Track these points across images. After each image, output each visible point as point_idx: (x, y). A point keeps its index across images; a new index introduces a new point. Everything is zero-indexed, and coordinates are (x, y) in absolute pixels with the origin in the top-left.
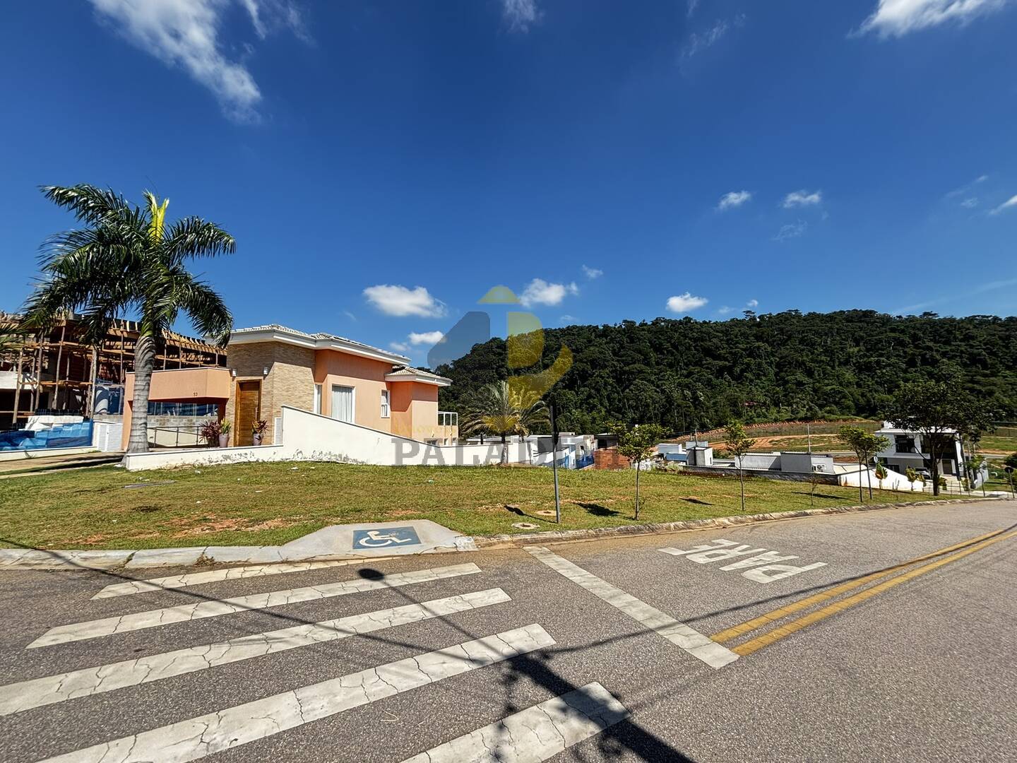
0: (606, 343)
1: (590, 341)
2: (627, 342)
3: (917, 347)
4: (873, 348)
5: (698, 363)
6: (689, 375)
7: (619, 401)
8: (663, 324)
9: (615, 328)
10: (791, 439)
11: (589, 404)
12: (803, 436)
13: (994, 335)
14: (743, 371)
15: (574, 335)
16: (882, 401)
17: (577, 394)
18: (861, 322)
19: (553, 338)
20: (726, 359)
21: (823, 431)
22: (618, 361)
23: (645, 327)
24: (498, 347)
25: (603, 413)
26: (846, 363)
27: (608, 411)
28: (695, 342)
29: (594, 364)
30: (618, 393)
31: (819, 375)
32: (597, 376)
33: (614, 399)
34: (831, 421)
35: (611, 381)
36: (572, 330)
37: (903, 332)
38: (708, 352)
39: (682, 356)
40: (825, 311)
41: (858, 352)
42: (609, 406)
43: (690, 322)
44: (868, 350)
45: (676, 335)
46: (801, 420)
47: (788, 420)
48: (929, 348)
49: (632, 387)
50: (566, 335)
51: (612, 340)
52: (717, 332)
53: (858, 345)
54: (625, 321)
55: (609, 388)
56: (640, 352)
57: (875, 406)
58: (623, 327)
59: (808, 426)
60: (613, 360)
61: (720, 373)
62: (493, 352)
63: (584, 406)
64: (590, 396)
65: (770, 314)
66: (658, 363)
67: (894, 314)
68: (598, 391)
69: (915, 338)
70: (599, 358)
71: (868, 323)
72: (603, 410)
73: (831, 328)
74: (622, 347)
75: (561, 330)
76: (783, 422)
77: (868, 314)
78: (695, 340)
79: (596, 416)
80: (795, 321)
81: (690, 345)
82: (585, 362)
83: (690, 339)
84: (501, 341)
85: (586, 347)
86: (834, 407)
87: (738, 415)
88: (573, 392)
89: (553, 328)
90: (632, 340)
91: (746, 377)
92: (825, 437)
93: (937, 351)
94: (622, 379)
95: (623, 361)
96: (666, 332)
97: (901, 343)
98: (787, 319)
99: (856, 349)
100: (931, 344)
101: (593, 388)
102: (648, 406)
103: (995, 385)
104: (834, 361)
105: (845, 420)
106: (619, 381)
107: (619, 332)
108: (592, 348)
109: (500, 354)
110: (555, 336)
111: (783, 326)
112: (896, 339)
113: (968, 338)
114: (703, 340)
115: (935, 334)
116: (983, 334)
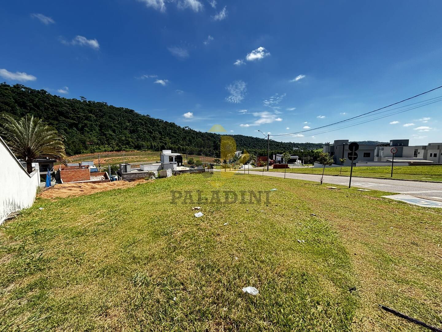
3: (146, 126)
10: (113, 159)
12: (118, 158)
14: (83, 127)
16: (143, 144)
18: (130, 114)
20: (74, 120)
21: (125, 155)
26: (126, 129)
31: (117, 132)
34: (127, 151)
37: (143, 120)
38: (61, 114)
40: (117, 106)
41: (129, 125)
44: (133, 125)
46: (116, 151)
47: (111, 151)
48: (149, 127)
52: (66, 104)
53: (129, 123)
57: (140, 146)
59: (119, 153)
61: (71, 126)
65: (94, 101)
69: (146, 123)
71: (132, 115)
73: (121, 114)
76: (108, 152)
78: (52, 105)
80: (106, 107)
81: (48, 108)
83: (48, 104)
86: (127, 146)
87: (86, 148)
91: (85, 130)
92: (126, 158)
93: (151, 128)
97: (142, 124)
98: (102, 106)
99: (129, 124)
100: (149, 126)
104: (122, 128)
105: (131, 151)
111: (101, 108)
112: (141, 122)
113: (158, 126)
114: (57, 106)
115: (150, 123)
116: (161, 125)
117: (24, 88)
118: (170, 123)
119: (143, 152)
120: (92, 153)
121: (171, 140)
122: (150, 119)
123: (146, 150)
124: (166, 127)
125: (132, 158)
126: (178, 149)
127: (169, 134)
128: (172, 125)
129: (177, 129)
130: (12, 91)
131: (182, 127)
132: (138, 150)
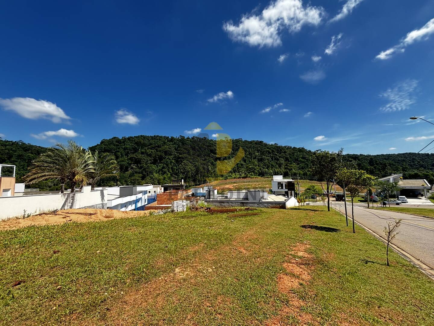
0: (172, 144)
1: (165, 143)
2: (181, 145)
3: (273, 154)
4: (262, 153)
5: (209, 156)
6: (205, 160)
7: (177, 170)
8: (196, 139)
9: (176, 138)
10: (239, 185)
11: (163, 171)
12: (243, 184)
13: (291, 152)
15: (157, 139)
16: (266, 171)
17: (157, 167)
18: (259, 144)
19: (147, 140)
21: (249, 182)
22: (177, 152)
23: (189, 139)
24: (116, 142)
25: (169, 175)
26: (255, 158)
27: (171, 175)
28: (207, 147)
29: (166, 153)
30: (176, 166)
31: (248, 162)
32: (167, 158)
33: (174, 169)
34: (252, 178)
35: (173, 161)
36: (156, 137)
37: (270, 149)
38: (212, 151)
39: (202, 152)
40: (249, 140)
41: (258, 155)
42: (172, 172)
43: (206, 139)
44: (261, 154)
45: (201, 144)
46: (243, 178)
47: (239, 178)
48: (276, 155)
49: (183, 164)
50: (153, 139)
51: (175, 143)
52: (215, 144)
53: (258, 153)
54: (180, 136)
55: (172, 164)
56: (186, 149)
57: (264, 173)
58: (180, 138)
59: (245, 180)
60: (175, 152)
61: (216, 160)
62: (114, 144)
63: (160, 172)
64: (163, 168)
65: (233, 139)
66: (193, 155)
67: (268, 143)
68: (167, 165)
69: (273, 151)
70: (168, 150)
71: (261, 145)
72: (169, 174)
73: (251, 146)
74: (179, 147)
75: (152, 137)
76: (237, 178)
77: (261, 142)
78: (208, 146)
79: (165, 177)
80: (241, 142)
82: (162, 152)
83: (206, 146)
84: (118, 139)
85: (163, 145)
86: (253, 173)
87: (222, 176)
88: (155, 165)
89: (147, 136)
90: (183, 144)
92: (250, 184)
93: (278, 156)
94: (178, 160)
95: (179, 153)
96: (197, 142)
97: (269, 153)
98: (238, 141)
99: (258, 154)
100: (276, 153)
101: (165, 164)
102: (189, 172)
103: (292, 167)
104: (252, 157)
105: (256, 178)
106: (177, 162)
107: (178, 140)
108: (165, 146)
109: (117, 145)
110: (148, 139)
111: (237, 144)
112: (268, 151)
113: (285, 152)
114: (210, 147)
115: (278, 150)
116: (288, 152)
118: (299, 148)
119: (266, 178)
120: (225, 179)
121: (298, 166)
122: (277, 147)
123: (270, 176)
124: (293, 153)
125: (255, 185)
126: (304, 174)
127: (296, 160)
128: (301, 150)
129: (307, 154)
130: (190, 141)
131: (313, 151)
132: (261, 177)
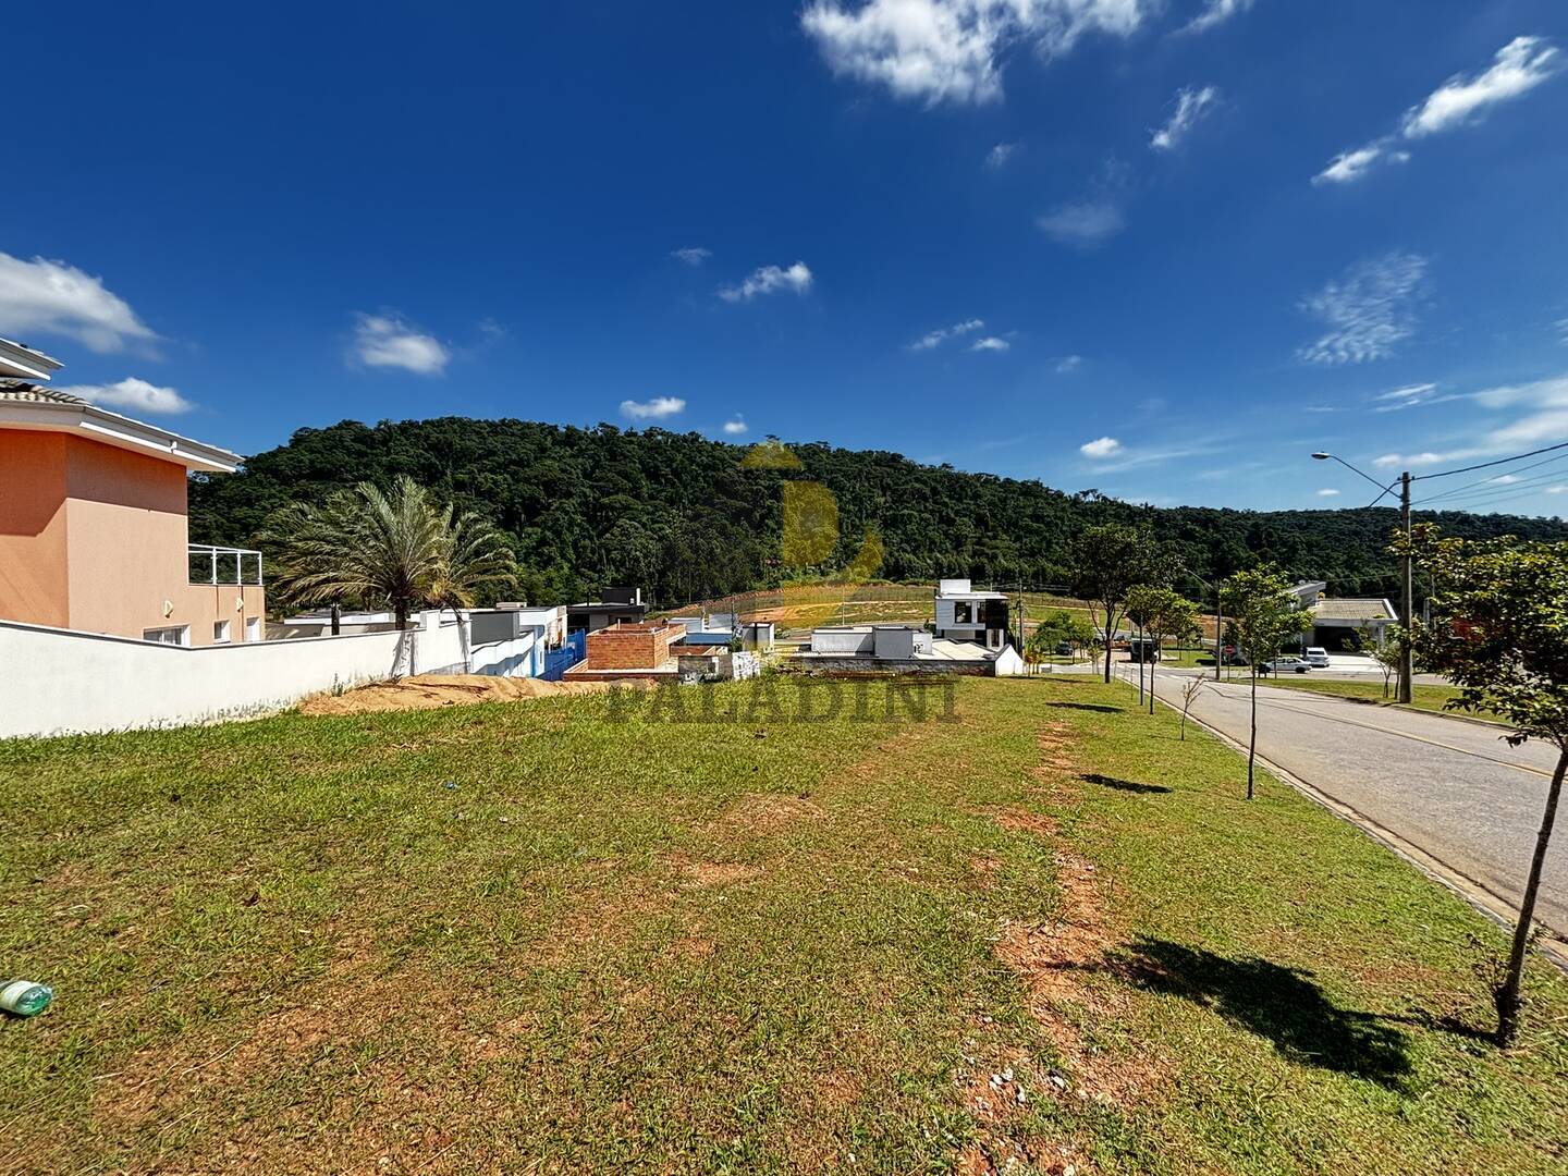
0: (572, 456)
1: (543, 450)
2: (607, 460)
3: (935, 502)
4: (899, 499)
5: (709, 502)
6: (697, 517)
7: (593, 552)
8: (659, 437)
9: (585, 433)
11: (541, 555)
13: (994, 496)
14: (763, 517)
15: (513, 434)
16: (910, 562)
17: (520, 537)
18: (889, 466)
19: (474, 437)
20: (744, 499)
21: (855, 598)
22: (591, 487)
23: (634, 439)
24: (356, 440)
25: (566, 570)
26: (872, 515)
27: (575, 568)
28: (704, 470)
29: (550, 487)
30: (591, 539)
31: (847, 528)
32: (557, 509)
33: (584, 547)
34: (861, 585)
35: (579, 518)
36: (510, 427)
37: (925, 483)
38: (720, 486)
39: (685, 490)
40: (856, 449)
41: (885, 503)
42: (577, 560)
43: (697, 440)
44: (894, 502)
45: (679, 457)
46: (831, 584)
47: (818, 585)
48: (946, 505)
49: (616, 530)
50: (497, 434)
51: (581, 452)
52: (733, 459)
53: (884, 495)
54: (602, 425)
55: (577, 530)
56: (626, 476)
57: (904, 568)
58: (600, 434)
59: (838, 591)
60: (583, 486)
61: (735, 518)
62: (344, 447)
63: (533, 560)
64: (543, 542)
66: (652, 497)
67: (919, 462)
68: (558, 534)
69: (934, 491)
70: (559, 479)
71: (895, 469)
72: (566, 566)
73: (861, 470)
74: (597, 465)
75: (491, 425)
76: (810, 586)
77: (896, 458)
78: (705, 467)
79: (553, 575)
80: (824, 456)
81: (699, 475)
82: (534, 484)
83: (698, 465)
84: (363, 429)
85: (536, 459)
87: (759, 576)
88: (512, 533)
89: (475, 419)
90: (613, 457)
91: (767, 525)
92: (855, 605)
93: (952, 508)
94: (598, 517)
95: (600, 489)
96: (665, 451)
97: (923, 497)
98: (815, 453)
99: (883, 500)
100: (947, 500)
101: (549, 529)
102: (637, 560)
103: (997, 548)
104: (861, 512)
105: (875, 584)
106: (592, 519)
107: (593, 441)
108: (548, 462)
109: (361, 454)
110: (478, 433)
111: (811, 461)
112: (919, 491)
113: (976, 496)
114: (715, 469)
115: (951, 489)
116: (987, 494)
117: (662, 434)
118: (1023, 484)
119: (910, 586)
120: (770, 589)
121: (1018, 545)
122: (950, 477)
123: (922, 580)
124: (1004, 501)
125: (874, 607)
126: (1035, 576)
127: (1012, 526)
128: (1032, 490)
129: (1049, 504)
130: (640, 445)
131: (1069, 493)
132: (894, 581)
